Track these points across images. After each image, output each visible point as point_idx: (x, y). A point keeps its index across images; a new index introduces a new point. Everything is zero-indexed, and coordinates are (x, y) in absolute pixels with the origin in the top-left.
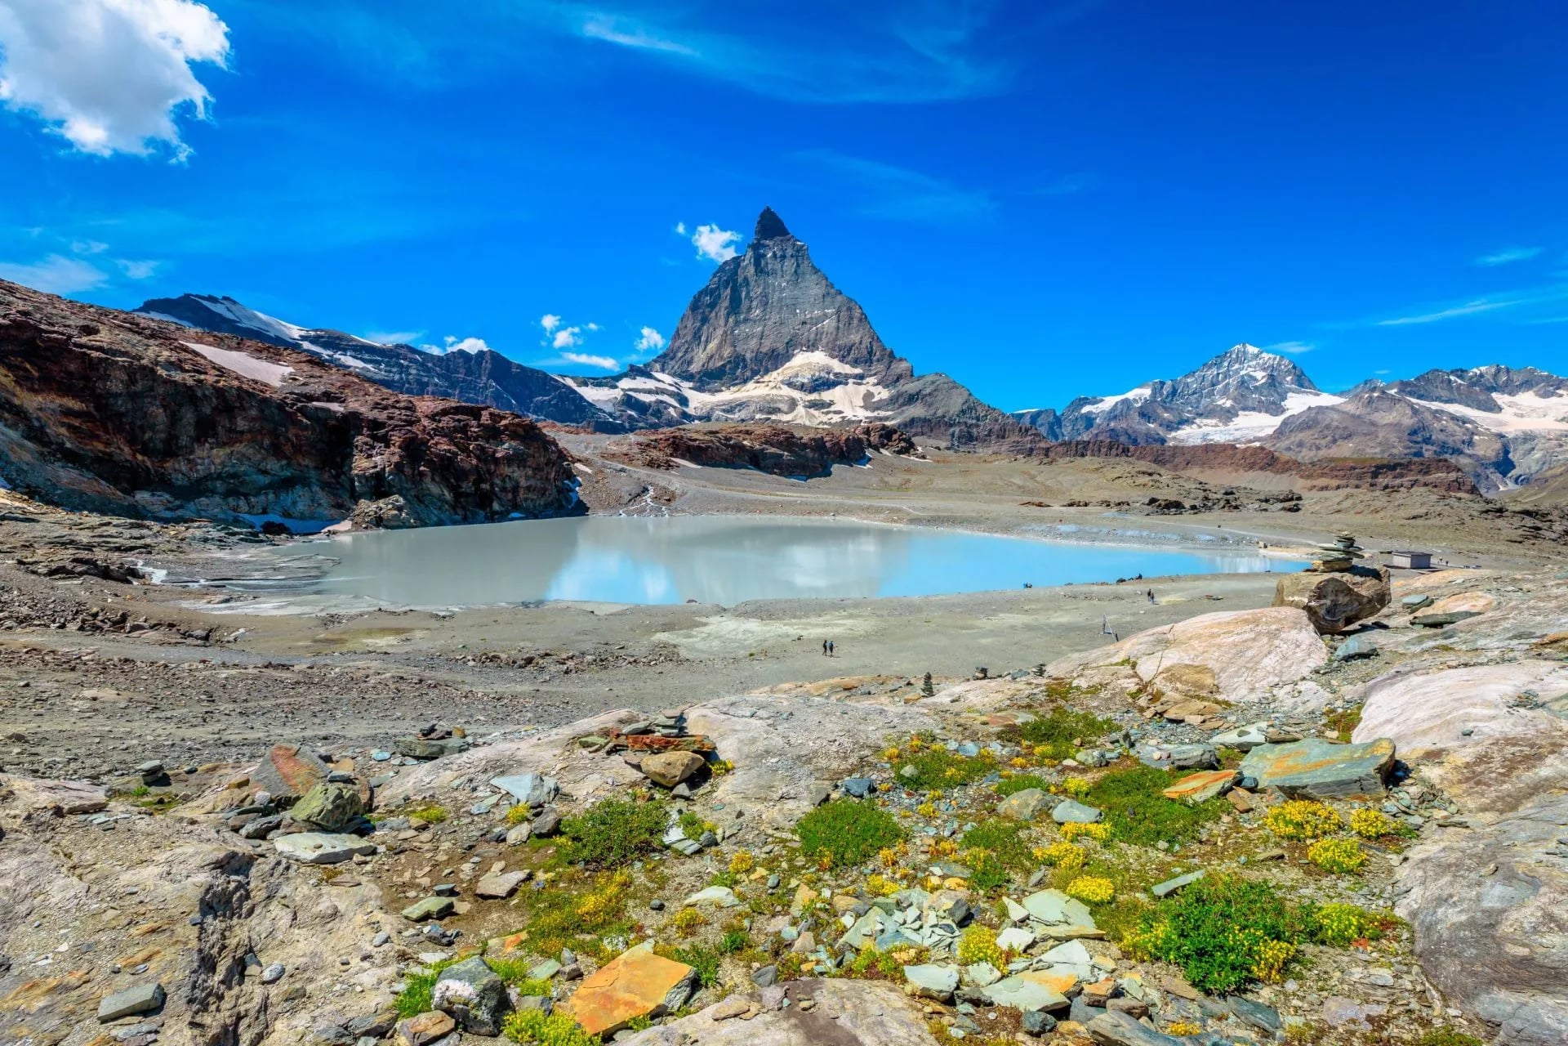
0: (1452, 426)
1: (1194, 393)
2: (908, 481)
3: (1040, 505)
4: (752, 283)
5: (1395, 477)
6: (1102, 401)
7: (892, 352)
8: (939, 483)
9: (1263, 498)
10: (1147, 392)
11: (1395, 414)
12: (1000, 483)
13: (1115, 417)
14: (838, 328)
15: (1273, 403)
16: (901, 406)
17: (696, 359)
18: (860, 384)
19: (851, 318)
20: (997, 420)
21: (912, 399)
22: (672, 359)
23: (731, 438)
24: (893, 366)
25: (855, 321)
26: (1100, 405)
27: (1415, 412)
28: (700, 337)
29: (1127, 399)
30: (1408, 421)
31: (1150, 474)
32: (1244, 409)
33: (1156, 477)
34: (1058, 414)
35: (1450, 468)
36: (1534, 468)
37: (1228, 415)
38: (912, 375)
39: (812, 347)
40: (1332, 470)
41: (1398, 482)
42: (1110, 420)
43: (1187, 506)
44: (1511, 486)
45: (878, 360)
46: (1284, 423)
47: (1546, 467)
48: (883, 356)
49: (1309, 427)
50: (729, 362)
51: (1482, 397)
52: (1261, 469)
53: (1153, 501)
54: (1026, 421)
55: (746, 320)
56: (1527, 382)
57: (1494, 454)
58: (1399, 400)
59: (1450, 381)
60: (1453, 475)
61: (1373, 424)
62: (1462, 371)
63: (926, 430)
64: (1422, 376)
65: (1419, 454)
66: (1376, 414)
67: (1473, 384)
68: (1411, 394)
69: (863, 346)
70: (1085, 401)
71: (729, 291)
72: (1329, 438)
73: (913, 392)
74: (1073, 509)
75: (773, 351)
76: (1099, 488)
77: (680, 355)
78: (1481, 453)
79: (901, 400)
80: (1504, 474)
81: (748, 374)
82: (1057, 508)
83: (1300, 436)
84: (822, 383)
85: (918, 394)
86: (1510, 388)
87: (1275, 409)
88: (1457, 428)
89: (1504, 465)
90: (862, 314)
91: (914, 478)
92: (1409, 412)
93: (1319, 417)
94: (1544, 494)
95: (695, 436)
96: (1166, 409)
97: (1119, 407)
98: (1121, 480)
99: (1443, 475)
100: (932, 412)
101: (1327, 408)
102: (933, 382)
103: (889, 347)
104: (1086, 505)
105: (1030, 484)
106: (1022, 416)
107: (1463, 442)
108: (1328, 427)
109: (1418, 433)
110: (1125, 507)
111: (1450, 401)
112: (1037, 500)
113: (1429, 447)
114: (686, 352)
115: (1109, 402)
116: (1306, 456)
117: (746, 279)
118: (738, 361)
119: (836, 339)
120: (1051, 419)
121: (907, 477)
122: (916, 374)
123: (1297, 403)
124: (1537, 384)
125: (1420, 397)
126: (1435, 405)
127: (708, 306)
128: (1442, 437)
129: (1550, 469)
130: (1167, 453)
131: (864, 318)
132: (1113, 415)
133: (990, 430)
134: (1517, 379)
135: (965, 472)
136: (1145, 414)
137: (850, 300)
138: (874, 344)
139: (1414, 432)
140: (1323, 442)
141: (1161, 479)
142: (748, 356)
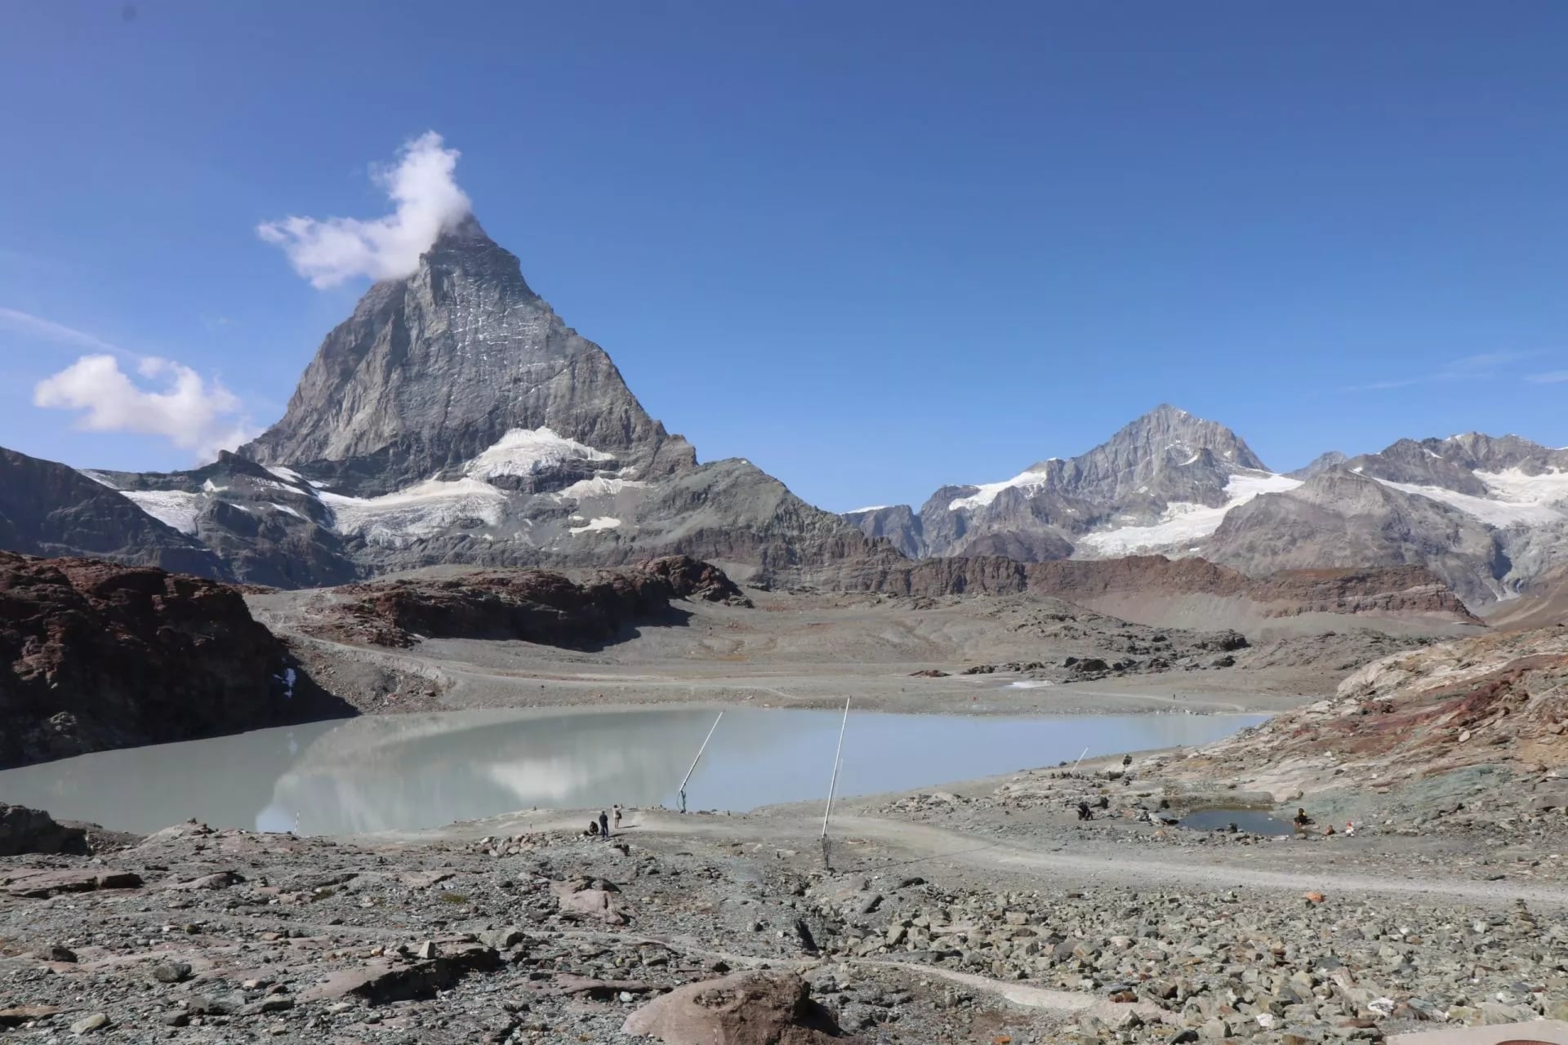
0: (1431, 515)
1: (1106, 477)
2: (740, 644)
3: (936, 674)
4: (430, 316)
5: (1366, 594)
6: (977, 491)
7: (661, 425)
8: (785, 645)
9: (1199, 642)
10: (1038, 478)
11: (1363, 501)
12: (868, 640)
13: (998, 516)
14: (573, 389)
15: (1212, 489)
16: (679, 512)
17: (333, 439)
18: (613, 477)
19: (594, 372)
20: (830, 530)
21: (698, 498)
22: (289, 438)
23: (480, 594)
24: (664, 447)
25: (600, 378)
26: (974, 498)
27: (1387, 496)
28: (340, 403)
29: (1013, 488)
30: (1380, 510)
31: (1062, 619)
32: (1175, 499)
33: (1069, 622)
34: (916, 512)
35: (1429, 578)
36: (1533, 569)
37: (1154, 509)
38: (695, 462)
39: (532, 420)
40: (1291, 585)
41: (1370, 599)
42: (992, 520)
43: (1110, 665)
44: (1511, 595)
45: (640, 439)
46: (1228, 518)
47: (1545, 566)
48: (646, 433)
49: (1260, 523)
50: (394, 444)
51: (1462, 476)
52: (1202, 589)
53: (1070, 661)
54: (869, 526)
55: (421, 376)
56: (1510, 455)
57: (1485, 551)
58: (1367, 482)
59: (1423, 454)
60: (1432, 588)
61: (1339, 516)
62: (1435, 440)
63: (722, 548)
64: (1390, 449)
65: (1398, 556)
66: (1340, 503)
67: (1450, 459)
68: (1380, 473)
69: (615, 416)
70: (950, 493)
71: (389, 328)
72: (1286, 538)
73: (700, 488)
74: (977, 678)
75: (468, 425)
76: (999, 641)
77: (305, 431)
78: (1470, 551)
79: (679, 503)
80: (1499, 577)
81: (428, 463)
82: (956, 677)
83: (1249, 536)
84: (550, 479)
85: (706, 492)
86: (1496, 464)
87: (1215, 496)
88: (1438, 518)
89: (1500, 565)
90: (611, 366)
91: (748, 639)
92: (1380, 498)
93: (1272, 508)
94: (1546, 604)
95: (429, 592)
96: (1069, 502)
97: (1003, 500)
98: (1025, 629)
99: (1422, 588)
100: (730, 520)
101: (1280, 495)
102: (729, 473)
103: (655, 417)
104: (991, 670)
105: (911, 641)
106: (860, 517)
107: (1448, 537)
108: (1283, 522)
109: (1393, 529)
110: (1038, 670)
111: (1426, 482)
112: (931, 666)
113: (1409, 545)
114: (316, 426)
115: (987, 494)
116: (1261, 563)
117: (418, 307)
118: (406, 442)
119: (570, 406)
120: (906, 520)
121: (737, 637)
122: (701, 461)
123: (1244, 489)
124: (1522, 457)
125: (1390, 479)
126: (1410, 488)
127: (352, 350)
128: (1422, 532)
129: (1550, 569)
130: (1077, 572)
131: (614, 374)
132: (995, 512)
133: (821, 546)
134: (1500, 451)
135: (816, 626)
136: (1040, 509)
137: (591, 345)
138: (632, 413)
139: (1388, 526)
140: (1280, 544)
141: (1076, 625)
142: (426, 434)
